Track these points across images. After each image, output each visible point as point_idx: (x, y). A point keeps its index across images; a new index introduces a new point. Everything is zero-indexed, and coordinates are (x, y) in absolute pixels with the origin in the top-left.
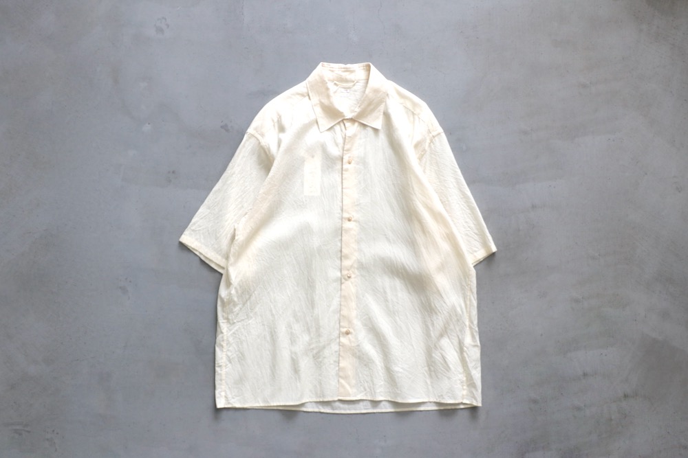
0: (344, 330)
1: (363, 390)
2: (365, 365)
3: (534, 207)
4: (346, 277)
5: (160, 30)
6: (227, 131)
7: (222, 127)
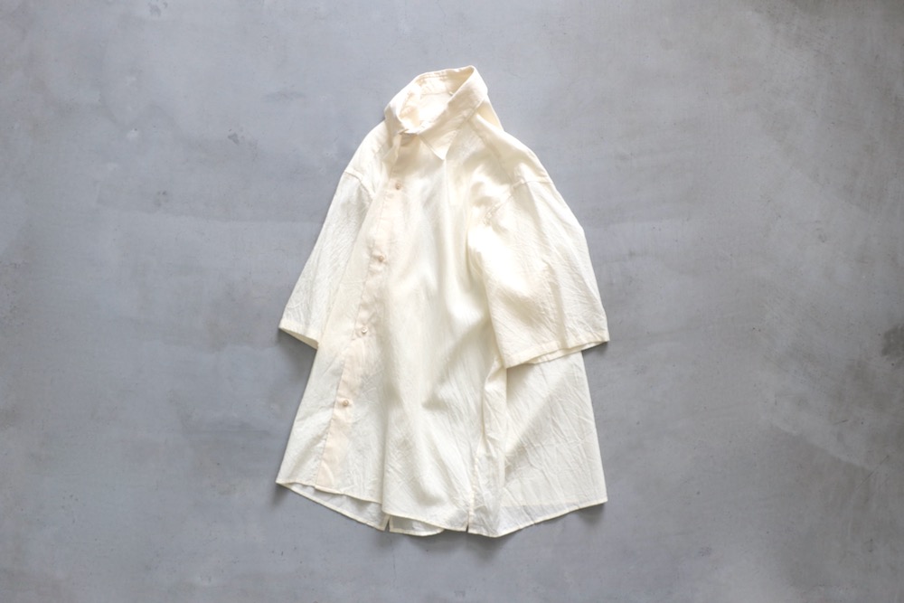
0: (342, 400)
1: (350, 482)
2: (359, 451)
3: (632, 254)
4: (360, 333)
5: (155, 10)
6: (236, 142)
7: (229, 137)
